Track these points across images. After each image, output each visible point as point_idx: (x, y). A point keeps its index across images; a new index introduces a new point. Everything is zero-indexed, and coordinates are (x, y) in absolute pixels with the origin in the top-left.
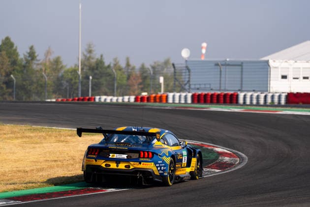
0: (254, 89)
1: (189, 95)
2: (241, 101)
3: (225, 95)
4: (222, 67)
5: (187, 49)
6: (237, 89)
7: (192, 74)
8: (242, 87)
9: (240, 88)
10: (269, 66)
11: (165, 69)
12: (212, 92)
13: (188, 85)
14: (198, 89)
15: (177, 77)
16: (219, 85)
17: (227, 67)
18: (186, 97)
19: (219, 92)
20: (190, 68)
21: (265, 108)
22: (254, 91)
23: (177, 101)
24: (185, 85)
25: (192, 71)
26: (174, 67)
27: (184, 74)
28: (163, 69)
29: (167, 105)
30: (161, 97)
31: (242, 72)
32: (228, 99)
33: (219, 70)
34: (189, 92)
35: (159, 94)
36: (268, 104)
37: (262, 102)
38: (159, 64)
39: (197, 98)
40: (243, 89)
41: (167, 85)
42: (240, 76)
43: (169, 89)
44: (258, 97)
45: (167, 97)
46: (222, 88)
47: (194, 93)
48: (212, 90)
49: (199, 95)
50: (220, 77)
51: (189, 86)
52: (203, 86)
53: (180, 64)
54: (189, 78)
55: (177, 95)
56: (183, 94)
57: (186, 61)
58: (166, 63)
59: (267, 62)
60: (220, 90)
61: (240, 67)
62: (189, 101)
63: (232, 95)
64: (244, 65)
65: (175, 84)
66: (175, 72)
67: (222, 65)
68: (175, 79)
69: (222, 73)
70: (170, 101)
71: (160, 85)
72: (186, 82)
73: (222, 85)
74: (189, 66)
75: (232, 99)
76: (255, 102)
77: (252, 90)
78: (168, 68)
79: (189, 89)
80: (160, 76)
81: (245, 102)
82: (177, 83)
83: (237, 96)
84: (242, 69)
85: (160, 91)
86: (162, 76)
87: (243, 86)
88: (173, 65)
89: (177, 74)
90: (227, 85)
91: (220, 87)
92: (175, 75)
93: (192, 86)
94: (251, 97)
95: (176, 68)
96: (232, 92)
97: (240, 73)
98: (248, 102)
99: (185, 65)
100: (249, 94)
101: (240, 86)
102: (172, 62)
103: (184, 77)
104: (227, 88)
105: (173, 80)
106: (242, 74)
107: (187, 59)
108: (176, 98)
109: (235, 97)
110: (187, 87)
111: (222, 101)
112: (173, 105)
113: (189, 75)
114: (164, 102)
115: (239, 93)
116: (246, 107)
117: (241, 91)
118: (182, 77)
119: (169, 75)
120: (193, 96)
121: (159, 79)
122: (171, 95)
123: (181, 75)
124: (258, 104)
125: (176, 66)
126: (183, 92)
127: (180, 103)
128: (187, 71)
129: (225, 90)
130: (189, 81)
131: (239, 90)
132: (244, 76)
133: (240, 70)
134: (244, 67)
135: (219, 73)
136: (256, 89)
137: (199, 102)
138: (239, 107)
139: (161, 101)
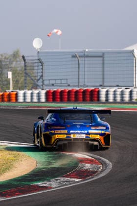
0: (117, 84)
1: (43, 93)
2: (103, 98)
3: (85, 92)
4: (80, 59)
5: (40, 39)
6: (98, 85)
7: (45, 67)
8: (103, 82)
9: (101, 84)
10: (134, 57)
11: (14, 63)
12: (70, 89)
13: (41, 80)
14: (53, 85)
15: (28, 71)
16: (77, 80)
17: (86, 59)
18: (39, 95)
19: (77, 89)
20: (43, 61)
21: (131, 106)
22: (118, 86)
23: (28, 100)
24: (38, 80)
25: (45, 64)
26: (24, 60)
27: (36, 68)
28: (11, 62)
29: (16, 104)
30: (9, 95)
31: (103, 64)
32: (88, 96)
33: (77, 62)
34: (43, 89)
35: (8, 92)
36: (134, 101)
37: (127, 98)
38: (7, 57)
39: (52, 96)
40: (105, 84)
41: (16, 82)
42: (101, 69)
43: (19, 85)
44: (122, 93)
45: (17, 95)
46: (80, 84)
47: (48, 90)
48: (69, 85)
49: (55, 92)
51: (43, 82)
52: (59, 82)
53: (31, 56)
54: (42, 72)
55: (29, 92)
56: (36, 92)
57: (38, 52)
58: (15, 55)
59: (132, 52)
60: (78, 86)
61: (101, 59)
62: (43, 99)
63: (92, 91)
64: (105, 56)
65: (25, 80)
66: (25, 66)
67: (80, 57)
68: (26, 73)
69: (81, 66)
70: (21, 99)
71: (8, 81)
72: (39, 77)
73: (80, 80)
74: (41, 58)
75: (93, 95)
76: (119, 99)
77: (115, 85)
78: (17, 61)
79: (42, 85)
80: (8, 71)
81: (107, 100)
82: (28, 78)
83: (99, 92)
84: (103, 60)
85: (9, 89)
86: (11, 71)
87: (105, 80)
88: (23, 57)
89: (28, 68)
90: (86, 80)
91: (79, 82)
92: (25, 69)
93: (46, 82)
94: (115, 93)
95: (27, 61)
96: (93, 88)
97: (101, 65)
98: (111, 99)
99: (37, 58)
100: (112, 90)
101: (101, 80)
102: (21, 54)
103: (37, 72)
104: (87, 84)
105: (24, 75)
106: (103, 67)
107: (39, 50)
108: (28, 96)
109: (96, 93)
110: (40, 83)
111: (81, 99)
112: (24, 104)
113: (42, 69)
114: (14, 101)
115: (100, 88)
116: (109, 105)
117: (102, 86)
118: (34, 71)
119: (18, 69)
120: (47, 94)
121: (7, 74)
122: (21, 93)
123: (33, 70)
124: (122, 101)
125: (26, 58)
126: (36, 89)
127: (32, 102)
128: (40, 64)
129: (84, 86)
130: (42, 76)
131: (101, 86)
132: (106, 69)
133: (101, 62)
134: (105, 59)
135: (77, 66)
136: (120, 85)
137: (54, 100)
138: (101, 105)
139: (9, 100)
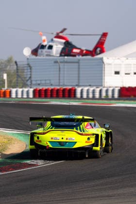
0: (90, 84)
1: (31, 90)
2: (78, 95)
3: (64, 90)
4: (62, 65)
5: (29, 48)
6: (75, 84)
7: (33, 70)
8: (79, 82)
10: (103, 62)
11: (9, 67)
12: (52, 87)
13: (30, 81)
14: (39, 84)
15: (19, 74)
16: (58, 81)
17: (66, 64)
18: (28, 92)
19: (58, 88)
20: (31, 65)
21: (100, 101)
22: (90, 86)
23: (20, 96)
24: (27, 80)
25: (33, 68)
26: (17, 65)
27: (26, 71)
28: (6, 66)
29: (10, 99)
30: (5, 93)
31: (79, 68)
32: (67, 94)
33: (58, 67)
34: (31, 88)
35: (3, 89)
36: (103, 97)
37: (97, 96)
38: (3, 61)
39: (38, 93)
40: (81, 84)
41: (10, 82)
42: (77, 72)
43: (12, 84)
44: (94, 92)
45: (10, 92)
46: (61, 84)
47: (35, 88)
48: (52, 85)
49: (40, 91)
50: (59, 74)
51: (31, 82)
52: (43, 82)
53: (22, 62)
54: (31, 74)
55: (20, 90)
56: (26, 90)
57: (28, 59)
58: (9, 61)
59: (102, 59)
60: (59, 85)
61: (77, 64)
62: (31, 95)
63: (70, 90)
64: (80, 61)
65: (17, 80)
66: (17, 69)
67: (61, 62)
68: (18, 75)
69: (61, 70)
70: (14, 95)
71: (3, 81)
72: (28, 78)
73: (61, 81)
74: (30, 63)
75: (70, 93)
76: (91, 96)
77: (88, 85)
78: (11, 66)
79: (31, 85)
80: (3, 73)
81: (82, 96)
82: (19, 79)
83: (75, 90)
84: (79, 66)
85: (4, 87)
86: (6, 73)
87: (81, 81)
88: (16, 62)
89: (19, 71)
90: (65, 81)
91: (59, 82)
92: (17, 72)
93: (34, 82)
94: (88, 91)
95: (19, 65)
96: (70, 87)
97: (77, 69)
98: (85, 96)
99: (26, 63)
100: (86, 89)
101: (77, 81)
103: (27, 74)
104: (65, 84)
105: (16, 76)
106: (79, 71)
107: (28, 57)
108: (19, 93)
109: (73, 91)
110: (29, 83)
111: (61, 96)
112: (17, 99)
113: (31, 72)
114: (8, 97)
115: (76, 87)
116: (83, 100)
117: (78, 86)
118: (25, 74)
119: (13, 71)
120: (35, 92)
121: (3, 76)
122: (14, 90)
123: (24, 72)
124: (94, 98)
125: (18, 63)
126: (25, 88)
127: (22, 98)
128: (29, 68)
129: (64, 85)
130: (30, 77)
131: (77, 85)
132: (81, 72)
133: (77, 67)
134: (81, 64)
135: (58, 70)
136: (92, 84)
137: (40, 96)
138: (77, 100)
139: (5, 96)
